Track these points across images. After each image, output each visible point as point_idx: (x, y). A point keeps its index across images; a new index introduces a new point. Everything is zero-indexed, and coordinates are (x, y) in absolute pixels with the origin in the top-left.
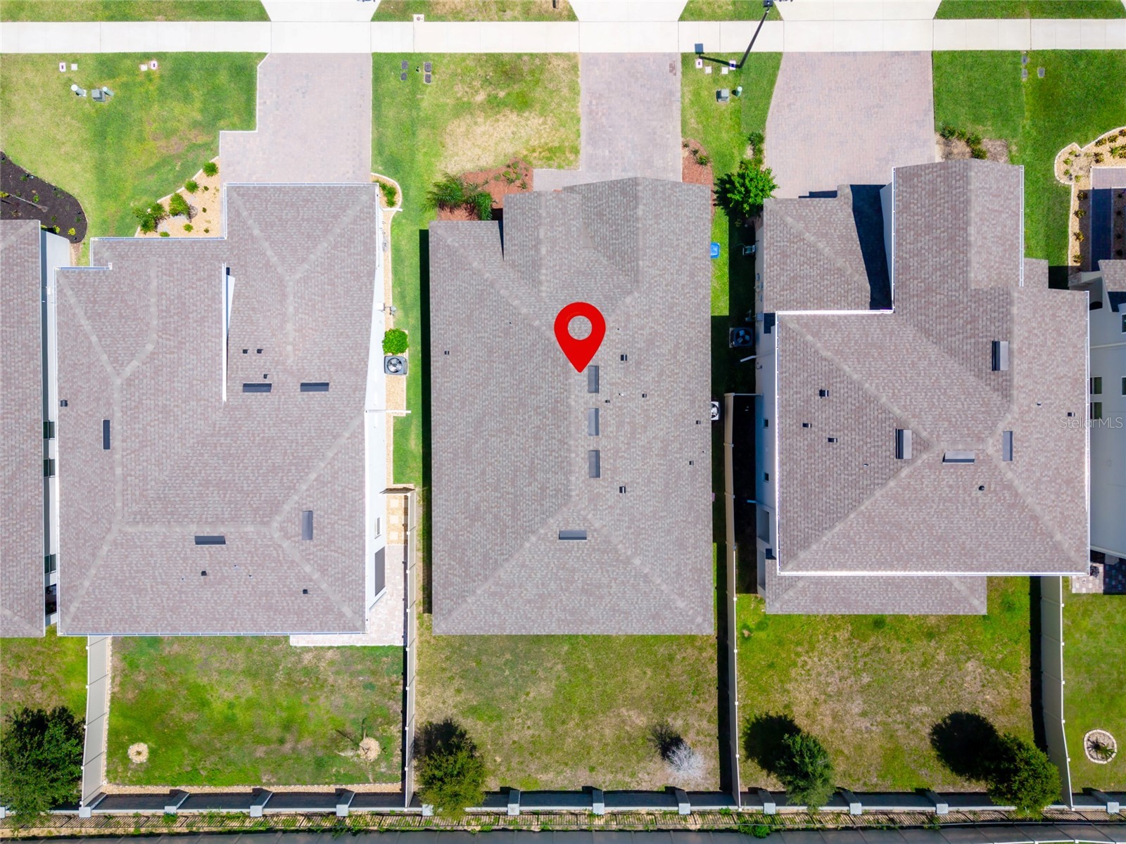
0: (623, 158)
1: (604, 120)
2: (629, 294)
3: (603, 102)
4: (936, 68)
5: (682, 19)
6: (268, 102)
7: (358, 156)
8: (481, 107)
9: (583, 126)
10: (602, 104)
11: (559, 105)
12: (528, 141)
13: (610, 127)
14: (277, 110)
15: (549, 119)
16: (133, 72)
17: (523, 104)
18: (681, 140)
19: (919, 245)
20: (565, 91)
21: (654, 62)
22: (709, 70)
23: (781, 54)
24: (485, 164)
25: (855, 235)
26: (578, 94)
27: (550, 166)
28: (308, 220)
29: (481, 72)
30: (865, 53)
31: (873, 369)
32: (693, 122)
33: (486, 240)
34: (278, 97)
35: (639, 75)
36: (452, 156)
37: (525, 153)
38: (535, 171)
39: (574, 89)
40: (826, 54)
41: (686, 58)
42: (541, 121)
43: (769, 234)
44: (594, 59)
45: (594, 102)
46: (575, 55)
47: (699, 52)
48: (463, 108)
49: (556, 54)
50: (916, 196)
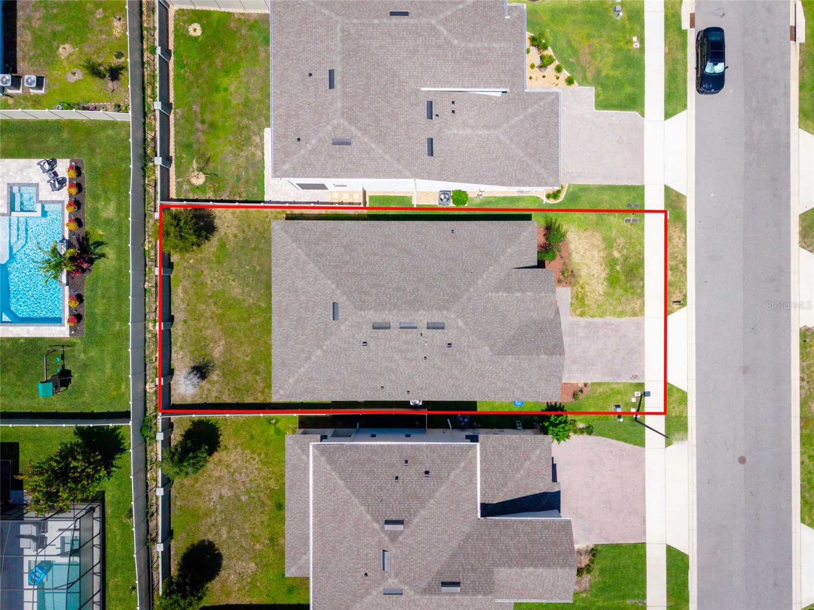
0: (577, 345)
1: (602, 333)
2: (491, 349)
3: (613, 333)
4: (635, 546)
5: (666, 384)
6: (613, 118)
7: (579, 176)
8: (610, 255)
9: (598, 320)
10: (612, 332)
11: (611, 304)
12: (588, 284)
13: (597, 337)
14: (608, 124)
15: (602, 298)
16: (632, 32)
17: (612, 281)
18: (589, 382)
19: (522, 535)
20: (620, 308)
21: (639, 365)
22: (634, 400)
23: (644, 446)
24: (574, 257)
25: (529, 493)
26: (618, 316)
27: (572, 298)
28: (537, 143)
29: (632, 255)
30: (644, 500)
31: (442, 505)
32: (600, 390)
33: (525, 257)
34: (616, 125)
35: (630, 356)
36: (578, 236)
37: (581, 282)
38: (569, 289)
39: (621, 314)
40: (644, 475)
41: (641, 385)
42: (601, 292)
43: (529, 438)
44: (640, 327)
45: (613, 327)
46: (643, 315)
47: (645, 394)
48: (609, 243)
49: (643, 303)
50: (553, 533)
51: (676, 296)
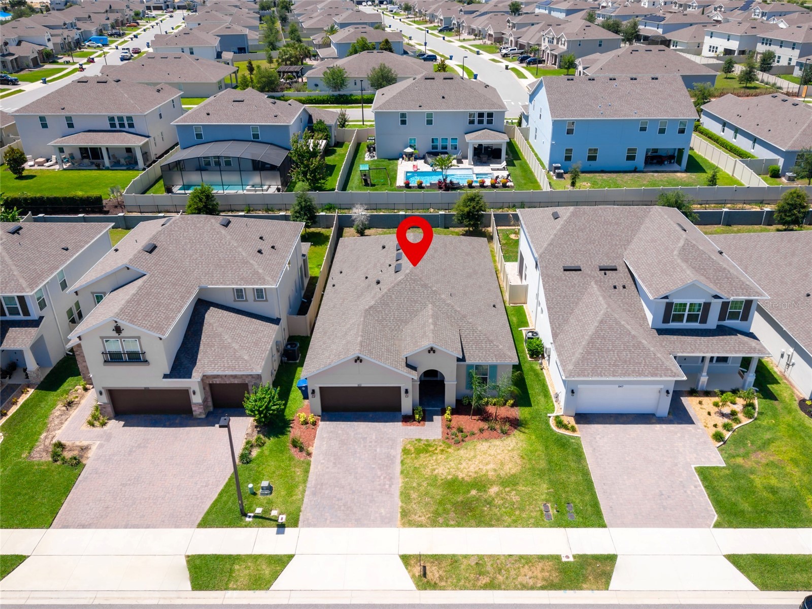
0: (365, 446)
1: (379, 473)
3: (378, 487)
5: (291, 557)
6: (693, 487)
7: (594, 449)
8: (492, 483)
9: (398, 468)
10: (380, 485)
11: (419, 485)
12: (447, 458)
13: (374, 468)
14: (681, 482)
15: (429, 473)
17: (453, 485)
18: (312, 459)
20: (414, 495)
21: (326, 519)
22: (274, 513)
23: (198, 528)
24: (484, 444)
25: (201, 347)
26: (402, 493)
27: (427, 441)
28: (609, 350)
29: (496, 510)
30: (116, 527)
32: (299, 472)
33: (474, 347)
34: (685, 492)
35: (342, 508)
36: (513, 450)
37: (449, 450)
38: (440, 437)
39: (405, 496)
40: (154, 527)
41: (294, 522)
42: (437, 471)
43: (263, 355)
44: (386, 522)
45: (387, 486)
46: (404, 525)
47: (281, 527)
48: (510, 482)
49: (421, 526)
51: (434, 573)
